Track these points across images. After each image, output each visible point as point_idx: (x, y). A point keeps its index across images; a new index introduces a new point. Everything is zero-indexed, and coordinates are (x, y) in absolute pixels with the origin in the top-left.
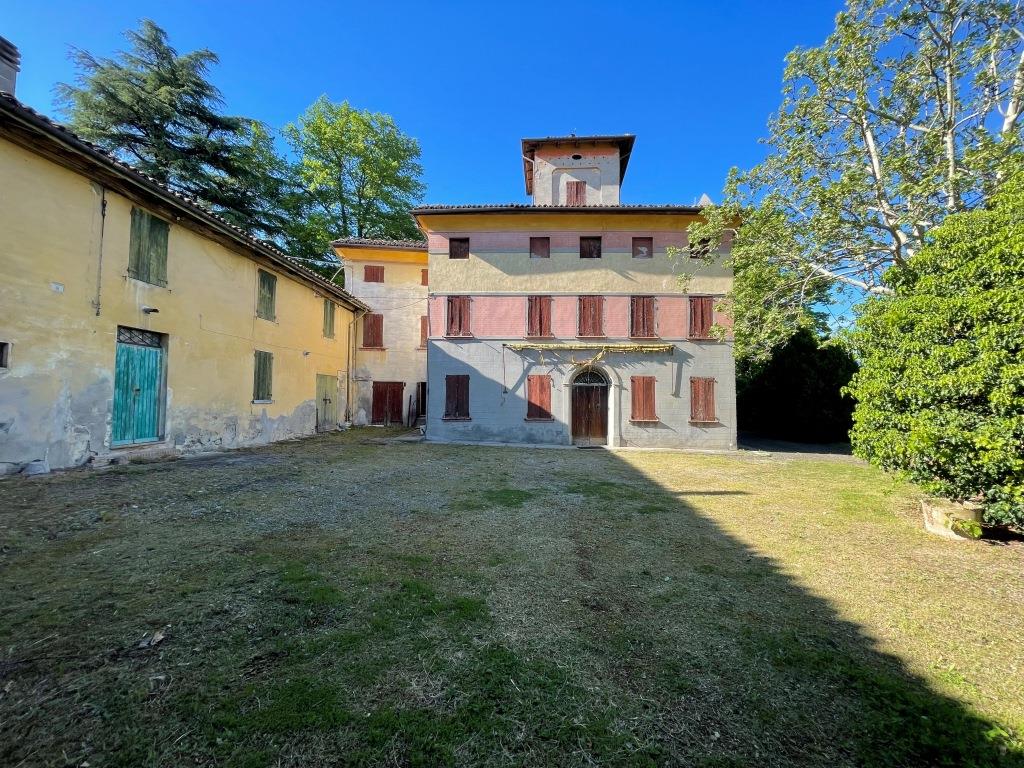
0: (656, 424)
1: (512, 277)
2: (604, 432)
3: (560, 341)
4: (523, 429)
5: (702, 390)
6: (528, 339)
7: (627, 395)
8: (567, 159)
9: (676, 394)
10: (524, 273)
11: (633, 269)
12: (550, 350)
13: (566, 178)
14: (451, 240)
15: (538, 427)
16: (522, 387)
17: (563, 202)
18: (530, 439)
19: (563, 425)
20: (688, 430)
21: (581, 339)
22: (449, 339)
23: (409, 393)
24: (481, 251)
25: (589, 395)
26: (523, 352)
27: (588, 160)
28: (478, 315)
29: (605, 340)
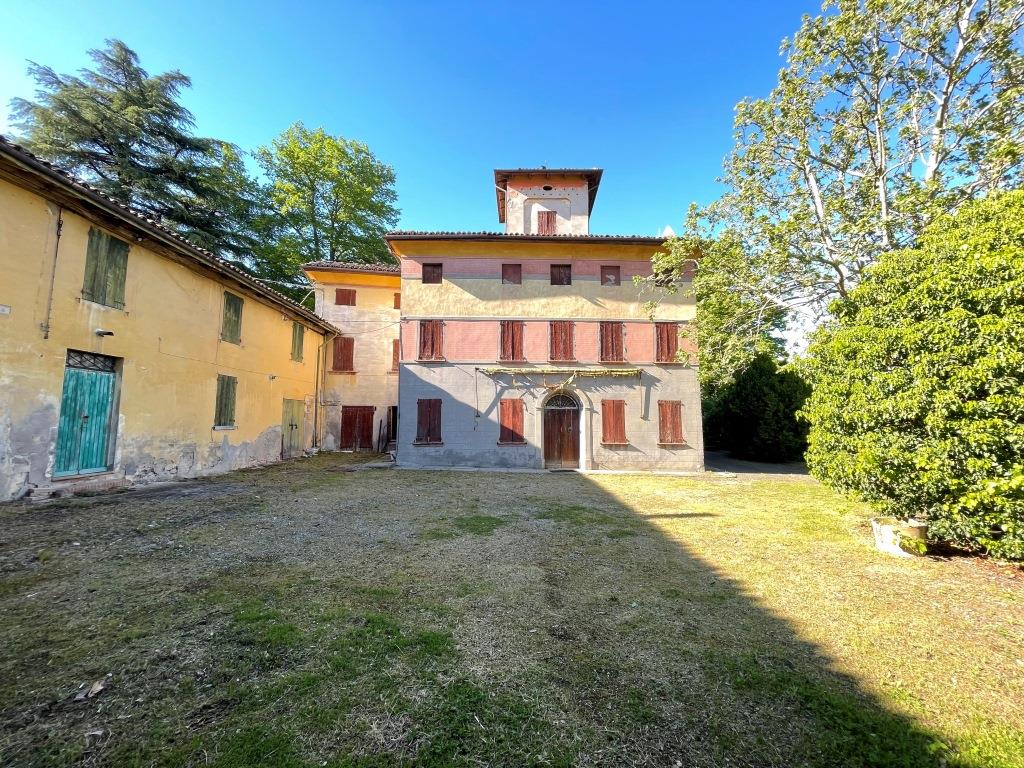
0: (626, 447)
1: (484, 302)
2: (576, 455)
3: (532, 365)
4: (495, 453)
5: (670, 413)
6: (501, 363)
7: (598, 418)
8: (538, 191)
9: (645, 417)
10: (495, 298)
11: (602, 297)
12: (523, 374)
13: (537, 208)
14: (425, 265)
15: (510, 451)
16: (495, 410)
17: (534, 230)
18: (503, 463)
19: (536, 449)
20: (657, 452)
21: (553, 364)
22: (420, 363)
23: (379, 418)
24: (454, 277)
25: (561, 418)
26: (496, 376)
27: (558, 191)
28: (450, 340)
29: (576, 364)
